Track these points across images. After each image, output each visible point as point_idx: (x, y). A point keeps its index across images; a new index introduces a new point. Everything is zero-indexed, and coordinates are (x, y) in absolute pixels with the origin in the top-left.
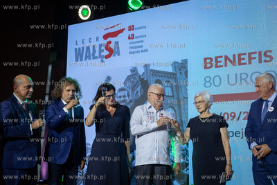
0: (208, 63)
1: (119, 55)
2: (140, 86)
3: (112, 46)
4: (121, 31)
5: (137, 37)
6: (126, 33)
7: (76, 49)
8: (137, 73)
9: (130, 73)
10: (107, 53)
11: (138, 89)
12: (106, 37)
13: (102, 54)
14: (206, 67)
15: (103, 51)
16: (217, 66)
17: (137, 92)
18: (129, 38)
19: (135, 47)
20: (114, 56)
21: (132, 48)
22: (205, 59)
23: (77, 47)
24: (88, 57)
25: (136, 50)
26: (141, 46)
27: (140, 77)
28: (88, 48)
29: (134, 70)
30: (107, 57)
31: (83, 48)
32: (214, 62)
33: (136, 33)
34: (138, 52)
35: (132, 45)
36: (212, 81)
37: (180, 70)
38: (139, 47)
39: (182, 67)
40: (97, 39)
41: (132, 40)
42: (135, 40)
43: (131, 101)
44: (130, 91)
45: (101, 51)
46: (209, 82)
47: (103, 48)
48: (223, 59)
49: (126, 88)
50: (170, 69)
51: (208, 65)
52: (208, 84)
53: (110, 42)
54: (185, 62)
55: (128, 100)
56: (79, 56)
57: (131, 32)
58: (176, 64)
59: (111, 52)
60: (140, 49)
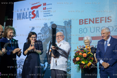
0: (81, 22)
1: (38, 17)
2: (49, 32)
3: (35, 13)
4: (40, 6)
5: (47, 9)
6: (42, 7)
7: (17, 14)
8: (47, 26)
9: (44, 26)
10: (33, 16)
11: (48, 33)
12: (32, 8)
13: (30, 16)
14: (80, 24)
15: (31, 15)
16: (85, 24)
17: (47, 35)
18: (44, 9)
19: (47, 14)
20: (36, 17)
21: (45, 14)
22: (80, 20)
23: (18, 13)
24: (23, 18)
25: (47, 15)
26: (49, 13)
27: (48, 28)
28: (23, 13)
29: (46, 24)
30: (33, 18)
31: (21, 13)
32: (84, 22)
33: (47, 7)
34: (48, 16)
35: (45, 13)
36: (83, 31)
37: (68, 25)
38: (48, 13)
39: (69, 23)
40: (28, 9)
41: (45, 10)
42: (46, 10)
43: (44, 39)
44: (43, 34)
45: (30, 15)
46: (81, 31)
47: (31, 13)
48: (88, 20)
49: (41, 33)
50: (63, 25)
51: (81, 23)
52: (81, 32)
53: (34, 11)
54: (70, 21)
55: (43, 39)
56: (19, 17)
57: (45, 6)
58: (66, 22)
59: (35, 16)
60: (49, 15)
